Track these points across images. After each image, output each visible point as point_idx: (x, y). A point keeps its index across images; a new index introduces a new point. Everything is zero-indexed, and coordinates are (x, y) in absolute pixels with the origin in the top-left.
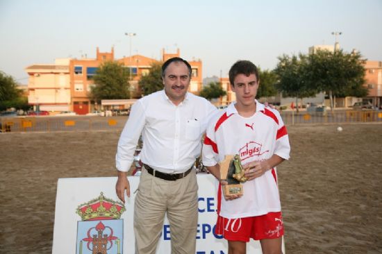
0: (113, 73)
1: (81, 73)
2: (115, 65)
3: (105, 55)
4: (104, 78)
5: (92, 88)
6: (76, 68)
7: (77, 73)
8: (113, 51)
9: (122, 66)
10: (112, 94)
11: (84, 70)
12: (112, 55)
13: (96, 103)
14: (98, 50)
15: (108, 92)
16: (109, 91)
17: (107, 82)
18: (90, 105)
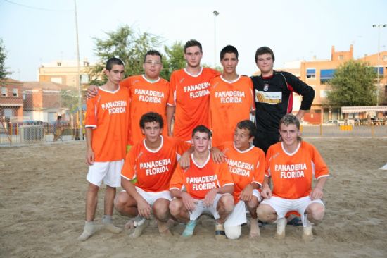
0: (356, 74)
1: (314, 76)
2: (357, 65)
3: (342, 55)
4: (345, 80)
5: (328, 93)
6: (309, 71)
7: (309, 77)
8: (352, 48)
9: (367, 66)
10: (353, 100)
11: (318, 73)
12: (351, 53)
13: (330, 112)
14: (333, 49)
15: (349, 97)
16: (351, 96)
17: (349, 86)
18: (322, 114)
